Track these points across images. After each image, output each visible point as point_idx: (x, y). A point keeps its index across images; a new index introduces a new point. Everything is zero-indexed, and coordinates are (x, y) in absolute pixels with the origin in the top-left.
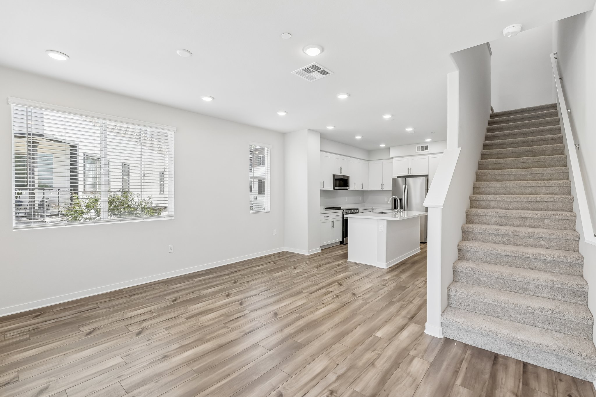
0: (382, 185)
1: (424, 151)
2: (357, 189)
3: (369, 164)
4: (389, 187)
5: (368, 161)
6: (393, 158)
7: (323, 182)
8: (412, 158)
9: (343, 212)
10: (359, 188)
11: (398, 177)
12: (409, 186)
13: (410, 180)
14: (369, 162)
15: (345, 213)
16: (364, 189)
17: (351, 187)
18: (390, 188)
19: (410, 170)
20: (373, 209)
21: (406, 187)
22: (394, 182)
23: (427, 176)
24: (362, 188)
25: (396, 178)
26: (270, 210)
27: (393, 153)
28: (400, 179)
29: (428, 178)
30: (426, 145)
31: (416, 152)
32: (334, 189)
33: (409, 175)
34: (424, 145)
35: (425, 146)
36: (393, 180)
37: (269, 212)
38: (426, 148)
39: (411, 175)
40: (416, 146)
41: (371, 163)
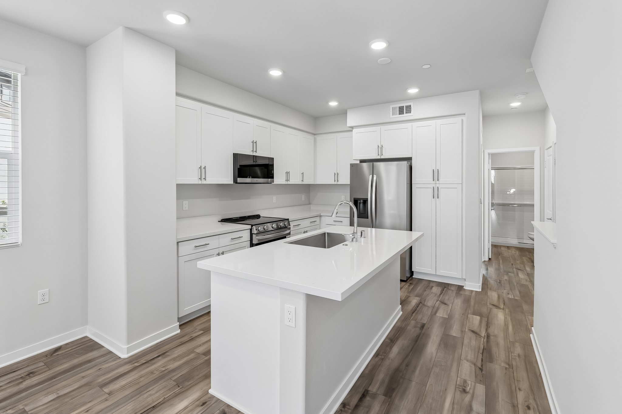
0: (337, 175)
1: (405, 115)
2: (291, 182)
3: (315, 140)
4: (345, 179)
5: (315, 134)
6: (352, 128)
7: (205, 168)
8: (384, 127)
9: (251, 230)
10: (295, 180)
11: (362, 161)
12: (379, 177)
13: (381, 165)
14: (316, 136)
15: (254, 231)
16: (306, 182)
17: (279, 178)
18: (347, 181)
19: (380, 148)
20: (321, 216)
21: (375, 178)
22: (355, 169)
23: (409, 159)
24: (303, 181)
25: (358, 162)
26: (20, 241)
27: (352, 119)
28: (365, 165)
29: (411, 163)
30: (408, 104)
31: (391, 116)
32: (235, 181)
33: (379, 157)
34: (404, 104)
35: (407, 107)
36: (352, 165)
37: (17, 246)
38: (409, 109)
39: (383, 157)
40: (391, 107)
41: (319, 138)
